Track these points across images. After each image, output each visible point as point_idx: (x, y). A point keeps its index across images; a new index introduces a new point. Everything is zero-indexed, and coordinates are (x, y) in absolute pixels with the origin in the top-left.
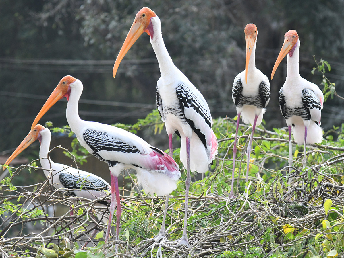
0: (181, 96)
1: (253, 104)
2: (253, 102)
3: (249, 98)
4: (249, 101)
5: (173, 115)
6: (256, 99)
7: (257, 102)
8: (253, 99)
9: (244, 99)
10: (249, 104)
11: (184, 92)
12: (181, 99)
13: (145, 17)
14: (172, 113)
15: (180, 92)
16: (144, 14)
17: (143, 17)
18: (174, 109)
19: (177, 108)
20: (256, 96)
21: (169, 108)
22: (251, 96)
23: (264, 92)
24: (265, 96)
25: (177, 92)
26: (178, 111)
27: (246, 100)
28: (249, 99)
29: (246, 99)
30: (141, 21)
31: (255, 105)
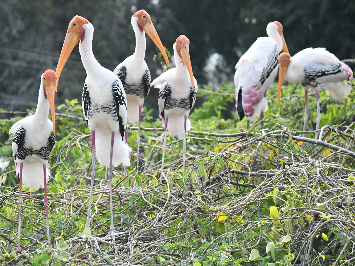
0: (117, 94)
1: (136, 93)
2: (136, 91)
3: (132, 85)
4: (132, 90)
5: (106, 113)
6: (138, 87)
7: (140, 90)
8: (136, 87)
9: (127, 87)
10: (131, 93)
11: (120, 90)
12: (117, 96)
13: (76, 26)
14: (105, 111)
15: (116, 90)
16: (75, 23)
17: (74, 27)
18: (108, 108)
19: (111, 106)
20: (139, 84)
21: (103, 107)
22: (134, 84)
23: (147, 79)
24: (148, 83)
25: (113, 90)
26: (112, 109)
27: (129, 89)
28: (133, 87)
29: (129, 87)
30: (73, 31)
31: (138, 95)
